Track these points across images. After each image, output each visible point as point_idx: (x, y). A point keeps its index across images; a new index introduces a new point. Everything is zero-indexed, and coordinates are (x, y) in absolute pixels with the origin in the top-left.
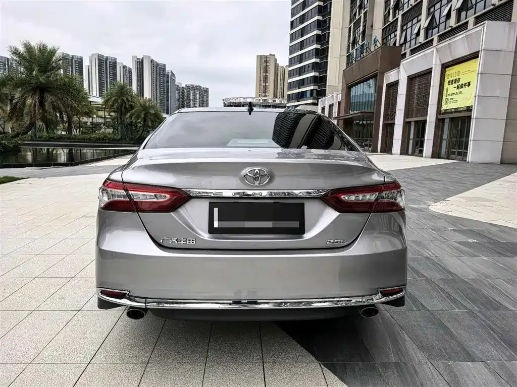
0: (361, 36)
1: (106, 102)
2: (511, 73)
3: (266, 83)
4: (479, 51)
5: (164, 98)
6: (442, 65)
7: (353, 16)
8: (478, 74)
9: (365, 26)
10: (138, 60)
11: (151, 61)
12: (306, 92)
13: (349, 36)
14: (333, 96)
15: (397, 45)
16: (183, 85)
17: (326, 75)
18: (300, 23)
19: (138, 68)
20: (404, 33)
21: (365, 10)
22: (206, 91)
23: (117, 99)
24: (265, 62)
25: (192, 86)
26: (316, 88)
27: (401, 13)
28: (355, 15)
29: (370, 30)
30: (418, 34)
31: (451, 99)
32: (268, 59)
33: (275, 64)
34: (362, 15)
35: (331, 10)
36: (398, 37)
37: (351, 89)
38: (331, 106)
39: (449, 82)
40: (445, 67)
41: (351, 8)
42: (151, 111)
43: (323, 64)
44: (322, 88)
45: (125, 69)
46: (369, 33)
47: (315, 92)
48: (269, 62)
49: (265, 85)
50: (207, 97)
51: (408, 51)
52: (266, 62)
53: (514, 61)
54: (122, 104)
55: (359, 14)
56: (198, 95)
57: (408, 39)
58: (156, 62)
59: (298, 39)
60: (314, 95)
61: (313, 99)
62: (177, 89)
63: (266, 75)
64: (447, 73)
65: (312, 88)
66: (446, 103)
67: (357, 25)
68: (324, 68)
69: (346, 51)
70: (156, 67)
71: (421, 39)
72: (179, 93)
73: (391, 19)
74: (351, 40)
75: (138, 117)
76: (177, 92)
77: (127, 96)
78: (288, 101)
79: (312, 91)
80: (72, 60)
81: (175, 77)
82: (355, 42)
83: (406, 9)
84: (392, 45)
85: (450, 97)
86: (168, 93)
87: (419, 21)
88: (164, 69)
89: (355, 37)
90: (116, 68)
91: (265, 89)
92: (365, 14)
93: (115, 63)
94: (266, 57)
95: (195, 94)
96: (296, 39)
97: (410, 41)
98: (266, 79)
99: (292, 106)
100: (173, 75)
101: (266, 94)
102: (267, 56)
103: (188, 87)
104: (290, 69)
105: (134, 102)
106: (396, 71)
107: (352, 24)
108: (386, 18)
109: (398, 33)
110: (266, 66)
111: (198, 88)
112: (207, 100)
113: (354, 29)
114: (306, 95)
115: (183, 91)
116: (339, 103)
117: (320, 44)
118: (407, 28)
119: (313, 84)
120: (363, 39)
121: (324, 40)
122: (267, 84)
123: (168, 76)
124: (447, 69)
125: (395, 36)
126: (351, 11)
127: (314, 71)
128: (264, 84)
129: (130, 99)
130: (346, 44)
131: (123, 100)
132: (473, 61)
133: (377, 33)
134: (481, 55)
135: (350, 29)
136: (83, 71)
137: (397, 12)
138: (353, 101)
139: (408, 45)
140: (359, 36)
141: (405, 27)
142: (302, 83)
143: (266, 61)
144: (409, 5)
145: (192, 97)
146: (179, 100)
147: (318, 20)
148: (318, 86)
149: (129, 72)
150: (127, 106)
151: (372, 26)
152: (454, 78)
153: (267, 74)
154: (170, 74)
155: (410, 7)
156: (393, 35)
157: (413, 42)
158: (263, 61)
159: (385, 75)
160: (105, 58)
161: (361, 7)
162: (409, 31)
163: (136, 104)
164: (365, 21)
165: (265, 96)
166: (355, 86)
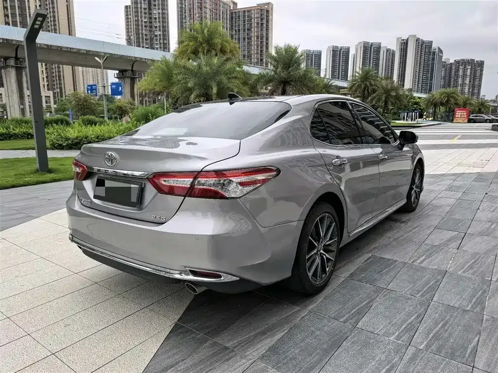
1: (351, 88)
5: (427, 77)
10: (403, 41)
11: (417, 40)
16: (452, 61)
19: (401, 49)
22: (481, 64)
23: (361, 84)
25: (463, 60)
42: (392, 94)
45: (388, 53)
50: (482, 70)
54: (365, 88)
56: (469, 71)
58: (422, 40)
62: (444, 66)
70: (422, 45)
72: (446, 70)
75: (379, 100)
76: (443, 69)
77: (371, 80)
80: (340, 51)
81: (442, 53)
86: (432, 71)
88: (430, 47)
90: (380, 52)
93: (379, 47)
95: (465, 70)
100: (440, 51)
103: (457, 62)
105: (377, 86)
111: (471, 62)
112: (481, 75)
115: (451, 67)
123: (434, 53)
129: (373, 82)
131: (366, 84)
136: (348, 60)
145: (461, 73)
146: (444, 78)
149: (393, 54)
150: (370, 90)
154: (437, 50)
160: (370, 44)
163: (378, 87)
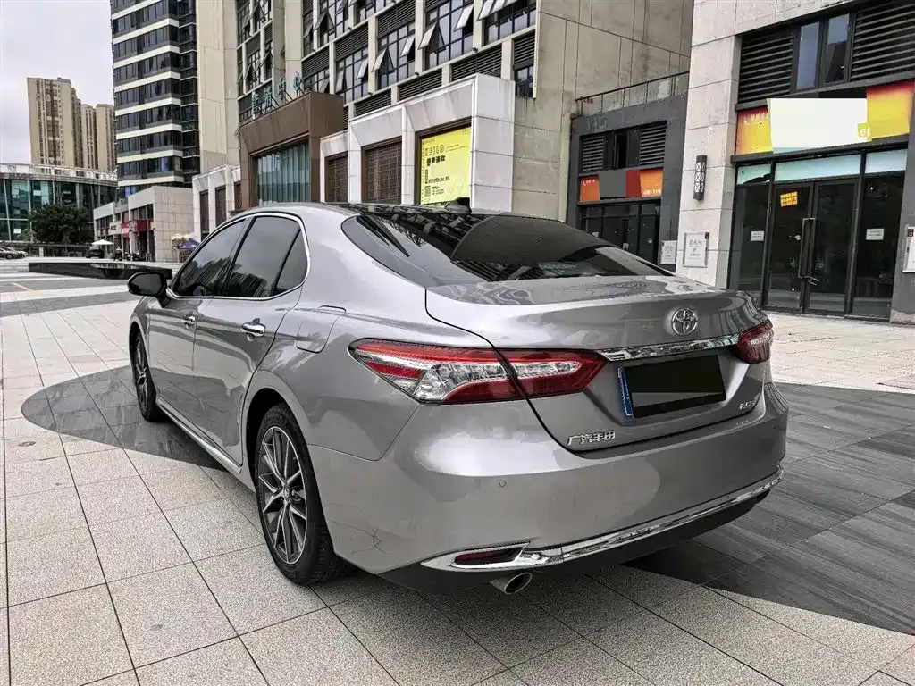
0: (262, 68)
2: (512, 154)
3: (54, 137)
4: (470, 118)
6: (416, 133)
7: (243, 32)
8: (472, 152)
9: (268, 51)
12: (158, 160)
13: (240, 65)
14: (222, 172)
15: (332, 91)
17: (198, 132)
18: (133, 26)
20: (341, 74)
21: (267, 23)
24: (47, 95)
26: (180, 154)
27: (333, 39)
28: (248, 28)
29: (280, 59)
30: (365, 79)
31: (434, 188)
32: (54, 88)
33: (73, 99)
34: (261, 30)
35: (194, 11)
36: (330, 79)
37: (257, 161)
38: (220, 191)
39: (429, 161)
40: (421, 136)
41: (238, 15)
43: (188, 111)
44: (190, 155)
46: (279, 66)
47: (177, 162)
48: (58, 94)
49: (54, 141)
51: (351, 105)
52: (51, 93)
53: (515, 136)
55: (255, 30)
57: (349, 85)
59: (131, 56)
60: (177, 167)
61: (175, 175)
63: (53, 121)
64: (424, 147)
65: (170, 153)
66: (427, 193)
67: (253, 46)
68: (192, 118)
69: (236, 93)
71: (371, 87)
73: (316, 46)
74: (244, 73)
78: (121, 176)
79: (171, 159)
82: (251, 78)
83: (340, 35)
84: (322, 90)
85: (432, 185)
87: (365, 57)
89: (251, 69)
91: (54, 150)
92: (268, 30)
94: (51, 83)
96: (126, 56)
97: (353, 88)
98: (53, 128)
99: (131, 186)
101: (58, 159)
102: (52, 81)
104: (118, 113)
106: (342, 135)
107: (243, 45)
108: (307, 44)
109: (331, 71)
110: (52, 101)
113: (247, 53)
114: (159, 166)
116: (237, 185)
117: (180, 72)
118: (345, 67)
119: (172, 146)
120: (268, 75)
121: (187, 65)
122: (57, 139)
124: (423, 141)
125: (327, 77)
126: (239, 20)
127: (171, 120)
128: (51, 139)
130: (235, 80)
132: (461, 131)
133: (294, 68)
134: (475, 122)
135: (239, 52)
137: (326, 36)
138: (265, 183)
139: (349, 94)
140: (259, 68)
141: (342, 65)
142: (148, 143)
143: (52, 91)
144: (346, 28)
147: (170, 25)
148: (184, 150)
151: (283, 54)
152: (435, 156)
153: (56, 119)
155: (347, 32)
156: (321, 75)
157: (357, 90)
158: (42, 90)
159: (322, 143)
161: (256, 16)
162: (349, 70)
164: (268, 43)
165: (55, 163)
166: (265, 156)
